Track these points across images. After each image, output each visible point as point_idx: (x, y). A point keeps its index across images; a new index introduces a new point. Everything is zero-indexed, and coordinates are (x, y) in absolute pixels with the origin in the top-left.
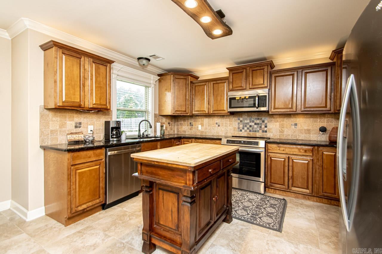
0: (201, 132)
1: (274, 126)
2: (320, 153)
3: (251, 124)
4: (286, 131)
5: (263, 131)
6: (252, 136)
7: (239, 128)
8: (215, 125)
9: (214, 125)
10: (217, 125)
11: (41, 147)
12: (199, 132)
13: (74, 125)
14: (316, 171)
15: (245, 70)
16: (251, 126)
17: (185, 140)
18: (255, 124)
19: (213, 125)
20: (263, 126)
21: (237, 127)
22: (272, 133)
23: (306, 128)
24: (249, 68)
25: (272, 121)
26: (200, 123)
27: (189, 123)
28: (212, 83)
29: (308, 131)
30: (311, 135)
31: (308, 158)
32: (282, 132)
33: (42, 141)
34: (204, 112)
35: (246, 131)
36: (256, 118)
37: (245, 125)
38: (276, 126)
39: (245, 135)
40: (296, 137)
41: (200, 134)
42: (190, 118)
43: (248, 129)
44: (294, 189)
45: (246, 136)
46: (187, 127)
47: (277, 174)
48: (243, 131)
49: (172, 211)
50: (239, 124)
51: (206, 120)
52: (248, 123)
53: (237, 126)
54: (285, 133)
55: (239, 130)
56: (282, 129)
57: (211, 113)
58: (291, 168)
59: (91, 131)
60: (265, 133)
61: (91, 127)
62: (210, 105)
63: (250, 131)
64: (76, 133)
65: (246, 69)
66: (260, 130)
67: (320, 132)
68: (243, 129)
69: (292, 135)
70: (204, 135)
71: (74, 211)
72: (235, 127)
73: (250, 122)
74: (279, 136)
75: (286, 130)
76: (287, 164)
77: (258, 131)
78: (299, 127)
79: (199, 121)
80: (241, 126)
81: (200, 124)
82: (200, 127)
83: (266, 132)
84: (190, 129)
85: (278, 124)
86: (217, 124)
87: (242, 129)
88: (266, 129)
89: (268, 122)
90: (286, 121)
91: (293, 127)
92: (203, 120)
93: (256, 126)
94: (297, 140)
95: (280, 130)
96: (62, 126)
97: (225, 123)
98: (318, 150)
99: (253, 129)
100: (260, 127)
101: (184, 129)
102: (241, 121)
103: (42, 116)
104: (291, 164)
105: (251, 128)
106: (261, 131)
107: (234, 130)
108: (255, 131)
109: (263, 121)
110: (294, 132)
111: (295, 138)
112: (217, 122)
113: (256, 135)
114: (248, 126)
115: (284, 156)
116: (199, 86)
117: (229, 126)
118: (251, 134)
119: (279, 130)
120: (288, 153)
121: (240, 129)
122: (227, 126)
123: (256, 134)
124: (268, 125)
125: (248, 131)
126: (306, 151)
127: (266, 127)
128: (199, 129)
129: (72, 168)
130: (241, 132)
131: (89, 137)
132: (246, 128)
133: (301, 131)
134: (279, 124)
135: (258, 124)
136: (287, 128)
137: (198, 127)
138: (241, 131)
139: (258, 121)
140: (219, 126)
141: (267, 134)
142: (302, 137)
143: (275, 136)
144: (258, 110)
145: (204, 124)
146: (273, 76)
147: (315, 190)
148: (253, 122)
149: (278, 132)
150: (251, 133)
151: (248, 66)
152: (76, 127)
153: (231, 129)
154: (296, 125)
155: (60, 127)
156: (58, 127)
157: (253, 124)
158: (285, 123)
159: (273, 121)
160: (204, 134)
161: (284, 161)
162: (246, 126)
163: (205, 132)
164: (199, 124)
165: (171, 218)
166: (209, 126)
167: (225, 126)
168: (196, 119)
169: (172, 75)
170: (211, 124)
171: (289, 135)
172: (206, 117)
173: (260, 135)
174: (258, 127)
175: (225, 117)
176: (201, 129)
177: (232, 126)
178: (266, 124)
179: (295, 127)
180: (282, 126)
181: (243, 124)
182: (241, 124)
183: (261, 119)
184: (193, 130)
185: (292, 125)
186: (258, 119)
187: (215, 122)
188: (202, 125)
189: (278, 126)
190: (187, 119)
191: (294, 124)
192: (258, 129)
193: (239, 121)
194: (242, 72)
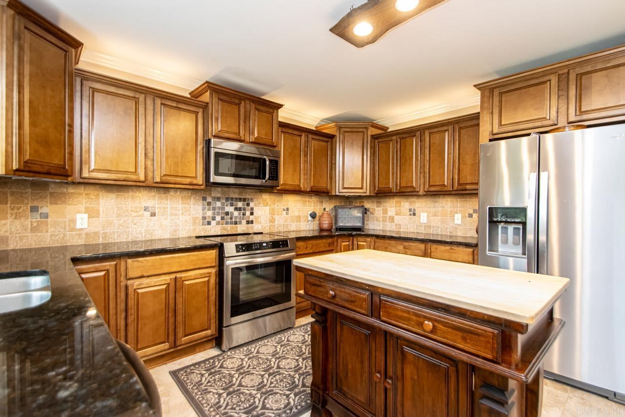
0: (87, 234)
1: (263, 213)
3: (226, 209)
4: (276, 219)
5: (248, 222)
6: (230, 233)
7: (204, 218)
8: (142, 212)
9: (137, 212)
10: (149, 213)
12: (79, 235)
15: (242, 104)
16: (227, 214)
18: (236, 209)
19: (134, 214)
20: (248, 213)
21: (201, 217)
22: (260, 223)
23: (296, 214)
25: (260, 203)
26: (82, 207)
27: (25, 209)
29: (299, 218)
30: (302, 223)
32: (272, 221)
34: (133, 177)
35: (218, 223)
36: (236, 198)
37: (216, 212)
38: (265, 212)
40: (288, 227)
41: (81, 242)
42: (29, 190)
43: (222, 218)
45: (219, 233)
46: (17, 223)
48: (213, 223)
50: (204, 209)
52: (222, 208)
53: (200, 214)
54: (276, 223)
55: (205, 222)
57: (156, 179)
60: (250, 225)
63: (227, 223)
66: (243, 219)
68: (214, 219)
69: (284, 225)
72: (196, 216)
73: (226, 206)
74: (269, 229)
75: (276, 217)
77: (240, 223)
78: (290, 212)
79: (80, 203)
80: (209, 214)
81: (83, 210)
82: (82, 221)
83: (252, 222)
84: (33, 230)
85: (267, 208)
86: (146, 209)
87: (210, 220)
88: (251, 218)
89: (256, 206)
90: (278, 204)
91: (285, 213)
92: (97, 199)
93: (236, 213)
95: (271, 218)
97: (172, 208)
99: (231, 218)
100: (243, 214)
102: (209, 204)
105: (227, 218)
106: (244, 222)
107: (194, 223)
108: (236, 223)
109: (248, 205)
110: (286, 220)
111: (286, 230)
113: (236, 230)
114: (223, 214)
117: (182, 214)
118: (229, 229)
119: (270, 219)
121: (207, 220)
122: (174, 215)
123: (237, 227)
124: (255, 211)
125: (223, 222)
127: (252, 214)
128: (78, 226)
130: (209, 226)
132: (218, 218)
134: (270, 208)
135: (240, 209)
136: (278, 215)
137: (74, 221)
138: (209, 223)
139: (240, 205)
140: (153, 215)
141: (252, 228)
142: (293, 227)
143: (264, 228)
145: (99, 211)
148: (232, 205)
149: (268, 222)
150: (229, 226)
153: (186, 221)
154: (288, 209)
157: (230, 209)
158: (276, 207)
159: (262, 205)
160: (101, 241)
162: (218, 214)
163: (105, 234)
164: (80, 212)
166: (119, 216)
167: (172, 214)
168: (64, 194)
169: (11, 12)
170: (127, 211)
171: (280, 225)
172: (109, 191)
173: (243, 228)
174: (240, 214)
175: (172, 193)
176: (85, 226)
177: (189, 215)
178: (252, 209)
179: (287, 214)
180: (272, 213)
181: (214, 209)
182: (209, 210)
183: (244, 200)
184: (51, 230)
185: (284, 210)
186: (240, 200)
187: (144, 204)
188: (93, 214)
189: (268, 212)
190: (12, 194)
191: (285, 208)
192: (239, 218)
193: (205, 204)
194: (239, 106)
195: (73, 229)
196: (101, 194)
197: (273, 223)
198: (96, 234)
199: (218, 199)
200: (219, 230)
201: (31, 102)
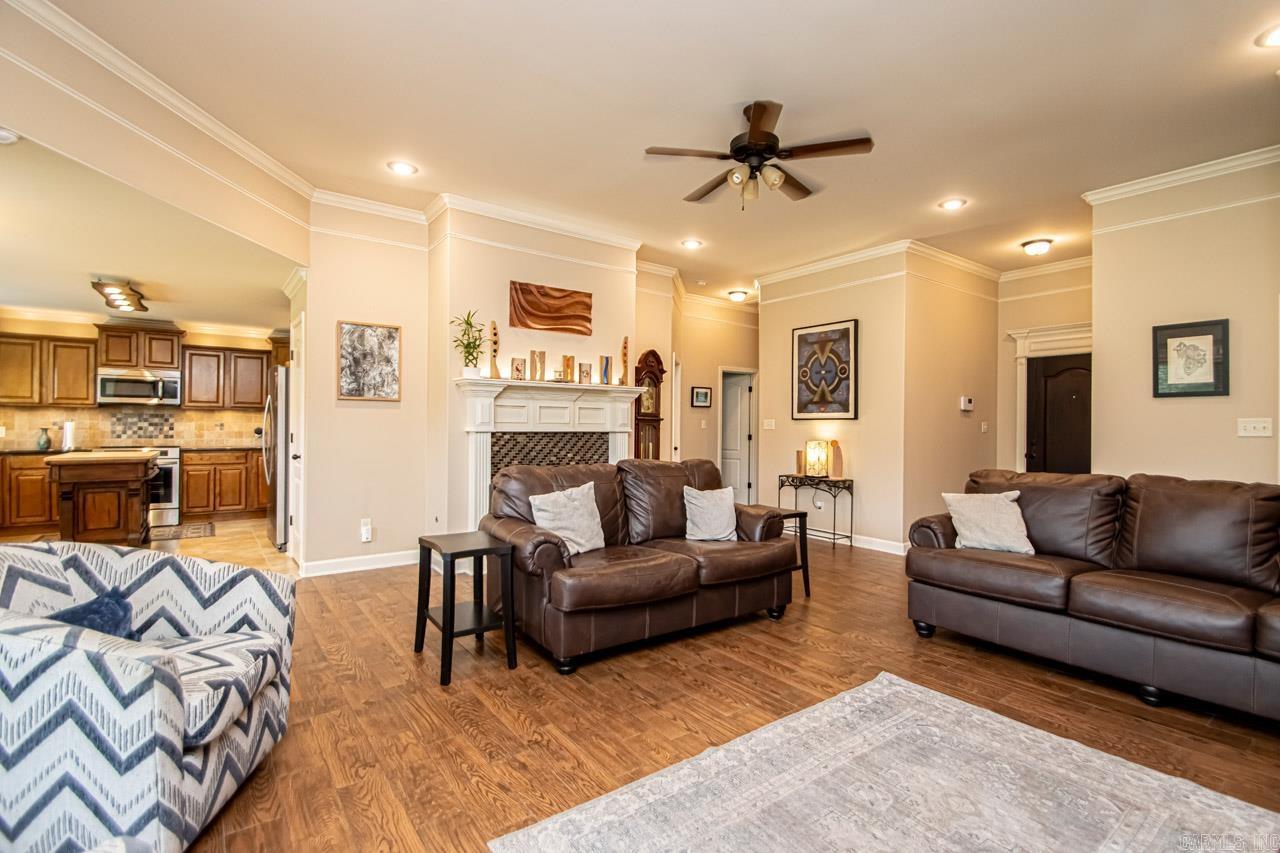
1: (187, 428)
3: (140, 424)
5: (166, 437)
7: (113, 432)
8: (51, 426)
10: (56, 427)
14: (250, 481)
15: (134, 335)
16: (140, 428)
18: (151, 424)
20: (166, 428)
21: (109, 431)
22: (184, 438)
23: (236, 430)
24: (143, 333)
25: (182, 419)
28: (52, 345)
29: (240, 434)
30: (244, 439)
31: (240, 466)
32: (201, 436)
34: (27, 401)
35: (129, 437)
36: (152, 415)
37: (127, 427)
38: (189, 427)
39: (129, 443)
40: (223, 442)
43: (135, 433)
44: (222, 508)
45: (130, 445)
47: (198, 493)
48: (124, 436)
50: (113, 424)
51: (22, 416)
52: (135, 424)
53: (109, 429)
54: (205, 438)
55: (115, 435)
56: (199, 433)
57: (50, 402)
58: (218, 483)
60: (170, 439)
62: (47, 387)
63: (140, 437)
65: (137, 334)
66: (160, 433)
67: (255, 434)
68: (124, 432)
69: (216, 440)
70: (15, 448)
72: (105, 430)
73: (140, 421)
74: (197, 442)
75: (206, 433)
76: (212, 478)
77: (157, 437)
78: (226, 427)
80: (119, 428)
82: (2, 431)
83: (172, 437)
85: (193, 424)
86: (55, 424)
87: (121, 433)
88: (171, 433)
89: (176, 421)
90: (208, 419)
91: (218, 428)
92: (13, 417)
93: (151, 428)
94: (224, 446)
99: (145, 433)
100: (160, 429)
102: (119, 420)
104: (218, 477)
105: (141, 432)
106: (161, 436)
107: (103, 436)
108: (151, 437)
109: (167, 420)
110: (220, 435)
111: (221, 444)
112: (55, 420)
113: (153, 443)
114: (135, 429)
115: (208, 467)
117: (90, 428)
119: (196, 434)
120: (214, 462)
121: (118, 433)
122: (81, 429)
123: (153, 441)
124: (176, 426)
125: (136, 436)
126: (238, 458)
127: (171, 429)
130: (119, 439)
132: (129, 432)
133: (230, 435)
134: (196, 424)
135: (156, 425)
136: (208, 430)
138: (119, 436)
139: (156, 420)
140: (60, 428)
141: (174, 441)
142: (231, 442)
143: (192, 443)
144: (161, 402)
146: (188, 353)
147: (249, 503)
148: (146, 420)
149: (194, 436)
150: (143, 440)
151: (141, 329)
153: (93, 434)
154: (222, 425)
157: (145, 424)
158: (205, 422)
159: (185, 420)
161: (209, 474)
162: (130, 428)
163: (16, 441)
166: (30, 429)
171: (211, 440)
173: (161, 442)
174: (156, 429)
177: (97, 429)
178: (172, 424)
179: (221, 429)
180: (200, 428)
181: (125, 424)
182: (119, 425)
183: (162, 416)
185: (216, 425)
186: (157, 416)
187: (52, 421)
188: (9, 427)
189: (194, 428)
191: (219, 423)
192: (155, 433)
193: (115, 419)
194: (130, 338)
198: (12, 442)
199: (132, 416)
200: (131, 443)
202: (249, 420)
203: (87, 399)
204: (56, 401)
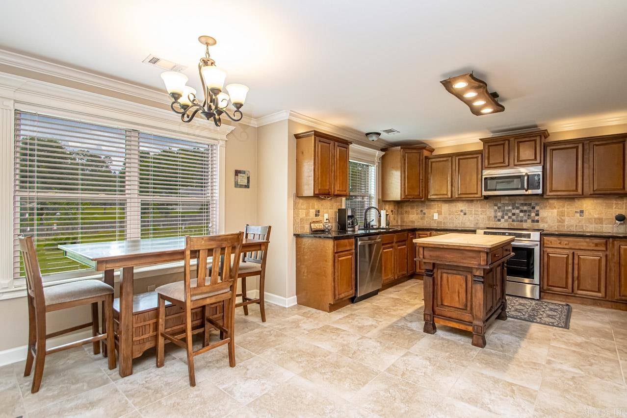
0: (438, 222)
1: (550, 214)
2: (616, 247)
3: (514, 211)
5: (533, 221)
7: (496, 217)
8: (460, 213)
9: (457, 212)
10: (463, 213)
11: (294, 235)
12: (435, 222)
13: (315, 213)
14: (610, 269)
15: (507, 142)
16: (514, 214)
17: (420, 232)
18: (521, 211)
20: (533, 214)
21: (493, 216)
22: (547, 223)
23: (596, 216)
24: (512, 139)
25: (546, 207)
26: (436, 210)
27: (419, 211)
28: (457, 158)
29: (600, 221)
30: (604, 226)
31: (601, 254)
32: (561, 221)
33: (295, 229)
34: (446, 196)
35: (506, 221)
36: (522, 204)
37: (505, 213)
38: (552, 214)
39: (506, 225)
40: (582, 228)
41: (436, 225)
42: (420, 204)
43: (510, 217)
44: (580, 292)
45: (507, 227)
46: (417, 216)
47: (557, 275)
48: (502, 220)
49: (459, 293)
50: (496, 211)
51: (445, 207)
52: (510, 211)
53: (493, 214)
54: (566, 223)
55: (496, 219)
56: (561, 218)
57: (457, 197)
58: (576, 267)
59: (327, 219)
60: (536, 223)
61: (326, 216)
62: (455, 187)
63: (513, 221)
64: (317, 222)
65: (509, 141)
66: (528, 219)
67: (617, 222)
68: (503, 217)
69: (576, 226)
70: (442, 227)
71: (337, 298)
72: (490, 215)
73: (513, 209)
74: (557, 227)
75: (567, 219)
76: (570, 261)
77: (526, 221)
78: (586, 214)
79: (435, 208)
80: (499, 214)
81: (436, 211)
82: (436, 216)
83: (538, 221)
84: (422, 219)
85: (555, 211)
86: (462, 211)
87: (500, 218)
88: (537, 218)
89: (542, 209)
90: (568, 207)
91: (578, 215)
92: (441, 207)
93: (522, 214)
94: (584, 232)
95: (560, 219)
96: (307, 214)
97: (475, 211)
98: (613, 244)
99: (517, 218)
100: (529, 215)
101: (412, 218)
102: (499, 208)
103: (295, 204)
104: (576, 261)
105: (514, 217)
106: (529, 221)
107: (489, 220)
108: (521, 221)
109: (533, 208)
110: (580, 221)
111: (581, 230)
112: (462, 209)
113: (523, 227)
114: (510, 214)
115: (567, 251)
116: (437, 162)
117: (481, 214)
118: (515, 225)
119: (558, 220)
120: (573, 247)
121: (498, 218)
122: (476, 214)
123: (523, 225)
124: (541, 213)
125: (510, 220)
126: (596, 245)
127: (537, 215)
128: (435, 219)
129: (336, 255)
130: (499, 222)
131: (329, 226)
132: (506, 217)
133: (589, 220)
134: (557, 211)
135: (525, 211)
136: (569, 216)
137: (433, 216)
138: (499, 220)
139: (525, 208)
140: (465, 214)
141: (540, 225)
142: (591, 228)
143: (551, 227)
144: (527, 193)
145: (442, 212)
146: (548, 149)
147: (609, 293)
148: (518, 208)
149: (556, 222)
150: (515, 223)
151: (512, 136)
152: (316, 215)
153: (483, 218)
154: (582, 212)
155: (306, 216)
156: (304, 216)
157: (517, 211)
158: (566, 210)
159: (548, 208)
160: (443, 225)
161: (567, 258)
162: (507, 214)
163: (444, 222)
165: (457, 299)
166: (449, 214)
167: (475, 214)
168: (430, 205)
169: (402, 150)
170: (453, 212)
171: (572, 226)
172: (446, 203)
173: (529, 225)
174: (525, 215)
175: (475, 202)
176: (437, 218)
177: (486, 215)
178: (538, 211)
179: (580, 216)
180: (562, 214)
181: (503, 211)
182: (499, 212)
183: (530, 204)
184: (426, 219)
185: (576, 212)
186: (526, 204)
187: (461, 209)
188: (440, 213)
189: (556, 214)
190: (416, 205)
191: (579, 210)
192: (525, 218)
193: (496, 208)
194: (503, 144)
195: (433, 220)
196: (443, 205)
197: (562, 223)
199: (508, 205)
200: (507, 225)
201: (408, 176)
202: (611, 207)
203: (477, 194)
204: (460, 196)
